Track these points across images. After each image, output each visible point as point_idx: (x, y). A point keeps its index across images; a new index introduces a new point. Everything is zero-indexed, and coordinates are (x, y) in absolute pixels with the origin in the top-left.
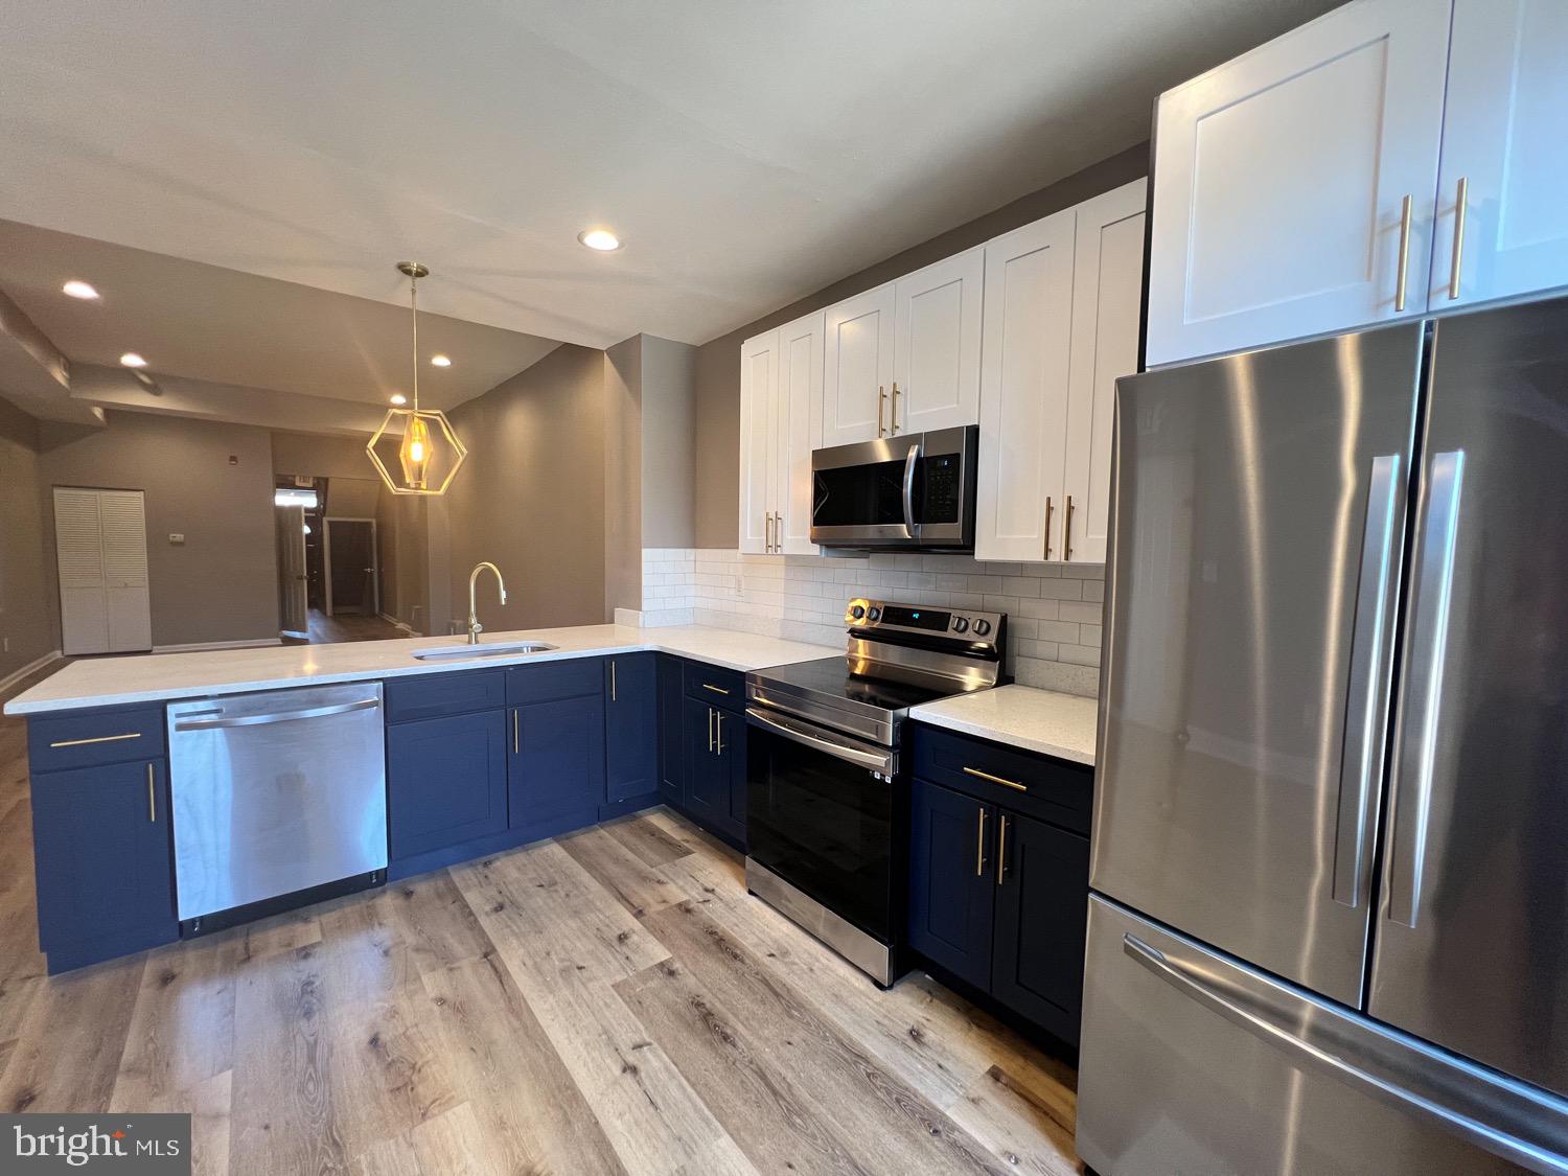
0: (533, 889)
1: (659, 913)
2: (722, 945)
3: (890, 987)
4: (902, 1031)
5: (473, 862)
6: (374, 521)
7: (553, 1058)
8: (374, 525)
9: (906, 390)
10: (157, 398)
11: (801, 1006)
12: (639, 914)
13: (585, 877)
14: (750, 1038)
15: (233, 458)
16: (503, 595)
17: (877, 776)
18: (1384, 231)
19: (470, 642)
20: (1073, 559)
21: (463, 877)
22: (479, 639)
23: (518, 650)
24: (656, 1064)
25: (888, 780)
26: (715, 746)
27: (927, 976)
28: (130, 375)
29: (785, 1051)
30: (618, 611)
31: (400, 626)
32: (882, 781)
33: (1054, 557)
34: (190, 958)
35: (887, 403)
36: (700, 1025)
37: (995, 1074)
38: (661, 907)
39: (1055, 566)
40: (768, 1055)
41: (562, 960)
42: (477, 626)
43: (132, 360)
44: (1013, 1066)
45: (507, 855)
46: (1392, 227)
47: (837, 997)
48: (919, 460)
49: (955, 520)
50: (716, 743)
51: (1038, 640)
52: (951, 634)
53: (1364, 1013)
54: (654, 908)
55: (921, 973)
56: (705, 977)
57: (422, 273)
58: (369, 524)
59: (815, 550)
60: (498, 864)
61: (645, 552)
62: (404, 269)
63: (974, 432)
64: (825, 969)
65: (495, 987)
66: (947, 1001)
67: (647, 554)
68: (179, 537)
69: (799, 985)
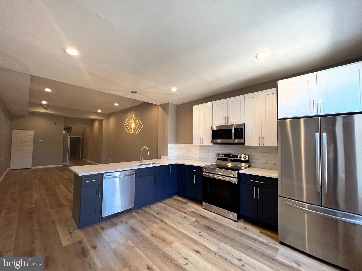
0: (162, 211)
1: (189, 213)
2: (204, 217)
3: (237, 222)
4: (243, 228)
5: (147, 206)
6: (81, 137)
7: (186, 235)
8: (81, 138)
9: (230, 117)
10: (47, 110)
11: (224, 225)
12: (185, 213)
13: (171, 208)
14: (218, 230)
15: (55, 123)
16: (149, 153)
17: (234, 183)
18: (311, 104)
19: (140, 162)
20: (264, 146)
21: (146, 209)
22: (142, 162)
23: (149, 164)
24: (205, 235)
25: (236, 184)
26: (193, 181)
27: (243, 220)
28: (42, 106)
29: (225, 232)
30: (162, 156)
31: (89, 161)
32: (235, 184)
33: (260, 145)
34: (103, 224)
35: (226, 119)
36: (208, 229)
37: (261, 232)
38: (189, 212)
39: (261, 147)
40: (222, 232)
41: (177, 221)
42: (142, 159)
43: (44, 102)
44: (263, 231)
45: (152, 205)
46: (312, 103)
47: (229, 223)
48: (235, 129)
49: (242, 139)
50: (193, 180)
51: (254, 159)
52: (239, 159)
53: (322, 206)
54: (188, 212)
55: (241, 220)
56: (204, 222)
57: (136, 92)
58: (80, 138)
59: (211, 144)
60: (151, 207)
61: (169, 144)
62: (133, 92)
63: (244, 124)
64: (225, 220)
65: (168, 226)
66: (248, 223)
67: (169, 145)
68: (41, 141)
69: (222, 222)
